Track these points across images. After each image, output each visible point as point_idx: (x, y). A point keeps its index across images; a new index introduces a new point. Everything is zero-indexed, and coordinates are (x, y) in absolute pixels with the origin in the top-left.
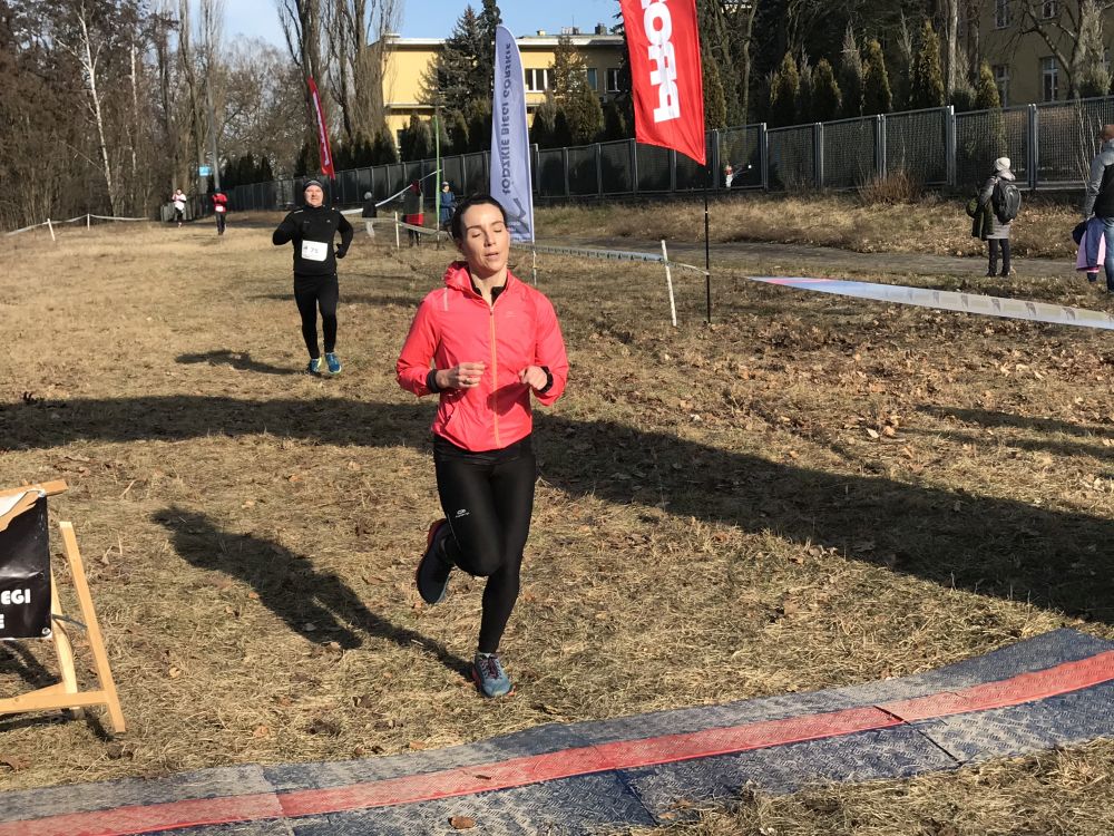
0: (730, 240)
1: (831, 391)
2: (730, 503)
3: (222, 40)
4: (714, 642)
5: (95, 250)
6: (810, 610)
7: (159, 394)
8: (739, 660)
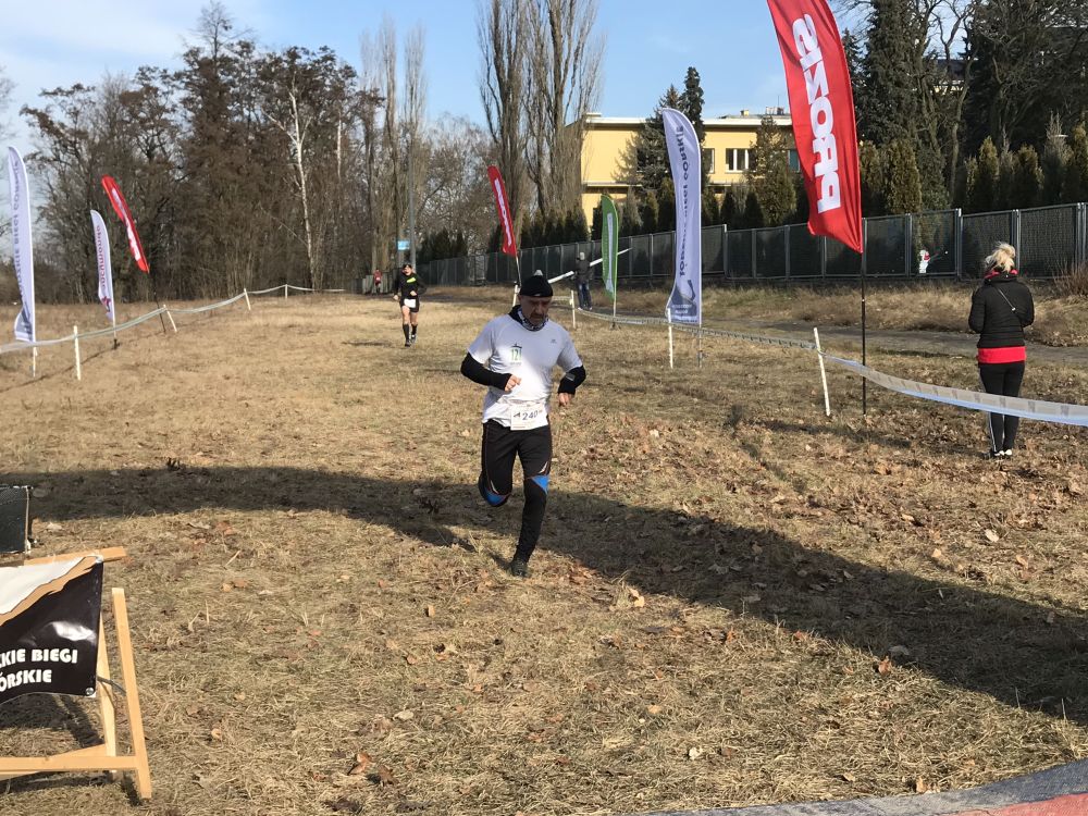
0: (915, 328)
1: (966, 491)
2: (819, 602)
3: (426, 117)
4: (760, 745)
5: (284, 321)
6: (870, 718)
7: (299, 465)
8: (780, 764)
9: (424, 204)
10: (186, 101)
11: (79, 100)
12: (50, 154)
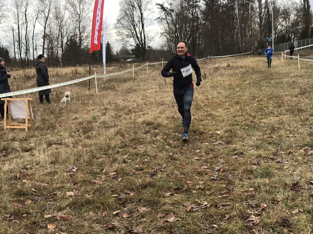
9: (278, 26)
12: (164, 17)
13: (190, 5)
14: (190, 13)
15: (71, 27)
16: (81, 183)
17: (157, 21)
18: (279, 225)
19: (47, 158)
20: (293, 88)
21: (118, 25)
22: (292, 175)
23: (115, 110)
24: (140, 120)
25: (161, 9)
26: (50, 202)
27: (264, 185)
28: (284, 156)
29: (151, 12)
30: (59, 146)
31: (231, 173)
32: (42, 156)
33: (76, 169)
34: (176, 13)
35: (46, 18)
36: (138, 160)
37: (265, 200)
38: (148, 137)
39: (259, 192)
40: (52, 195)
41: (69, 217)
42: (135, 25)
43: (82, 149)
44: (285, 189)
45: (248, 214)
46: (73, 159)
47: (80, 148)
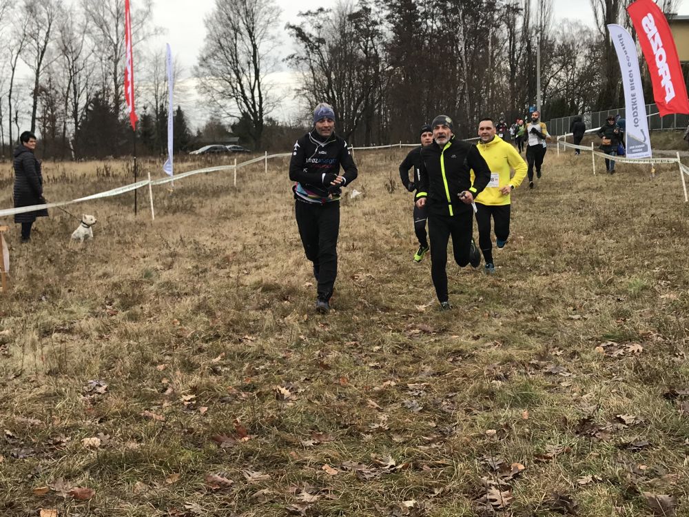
3: (551, 22)
9: (549, 81)
10: (388, 17)
11: (321, 19)
12: (304, 55)
13: (361, 30)
14: (361, 48)
15: (97, 73)
16: (115, 419)
17: (287, 64)
18: (551, 510)
19: (39, 362)
20: (581, 215)
21: (201, 70)
22: (579, 402)
23: (195, 258)
24: (250, 280)
25: (297, 36)
26: (46, 461)
27: (518, 423)
28: (561, 360)
29: (275, 44)
30: (67, 336)
31: (447, 397)
32: (29, 358)
33: (105, 386)
34: (330, 47)
35: (40, 51)
36: (245, 369)
37: (520, 456)
38: (269, 318)
39: (508, 437)
40: (50, 445)
41: (90, 492)
42: (241, 70)
43: (119, 342)
44: (563, 431)
45: (483, 486)
46: (99, 365)
47: (114, 339)
